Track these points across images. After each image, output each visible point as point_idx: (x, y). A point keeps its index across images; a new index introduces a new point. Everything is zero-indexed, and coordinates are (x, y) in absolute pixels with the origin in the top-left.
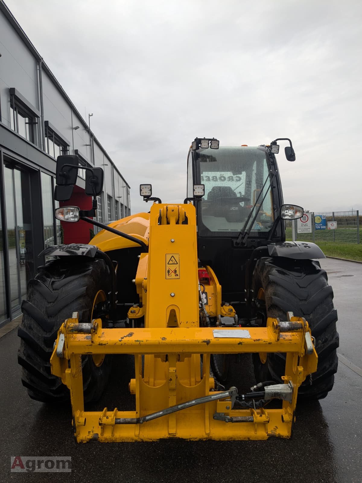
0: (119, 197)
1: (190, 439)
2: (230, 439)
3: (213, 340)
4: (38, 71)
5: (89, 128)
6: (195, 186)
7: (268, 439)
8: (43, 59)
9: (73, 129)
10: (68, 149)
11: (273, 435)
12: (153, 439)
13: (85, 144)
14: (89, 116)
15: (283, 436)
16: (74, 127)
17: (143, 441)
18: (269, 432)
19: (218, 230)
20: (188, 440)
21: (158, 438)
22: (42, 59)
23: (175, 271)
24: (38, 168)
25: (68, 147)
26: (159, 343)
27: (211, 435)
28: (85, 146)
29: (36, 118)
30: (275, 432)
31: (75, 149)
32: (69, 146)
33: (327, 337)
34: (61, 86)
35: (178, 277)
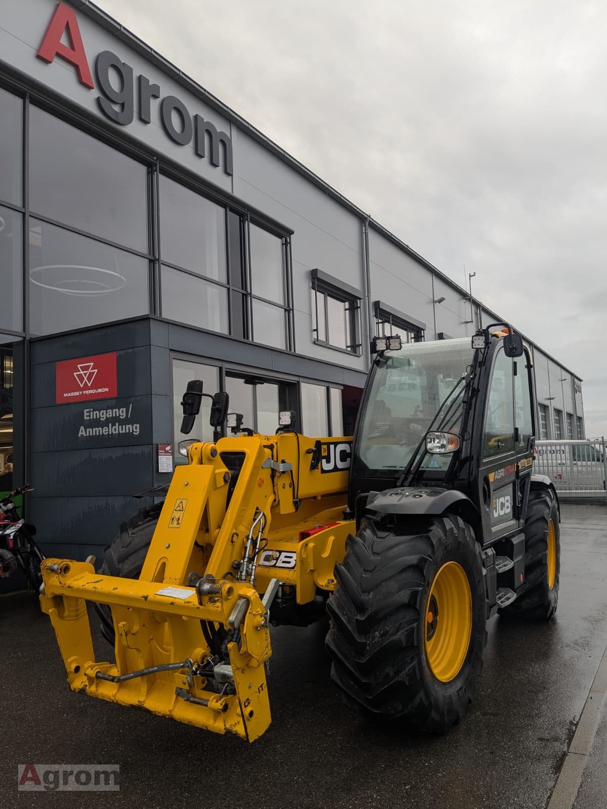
0: (550, 399)
1: (155, 712)
2: (189, 723)
3: (151, 597)
4: (364, 234)
5: (471, 295)
6: (282, 413)
7: (225, 735)
8: (371, 217)
9: (434, 302)
10: (423, 335)
11: (231, 730)
12: (125, 702)
13: (464, 321)
14: (470, 276)
15: (239, 735)
16: (436, 299)
17: (117, 704)
18: (227, 726)
19: (384, 467)
20: (154, 713)
21: (130, 703)
22: (369, 216)
23: (179, 519)
24: (297, 379)
25: (422, 331)
26: (109, 592)
27: (173, 713)
28: (464, 325)
29: (359, 301)
30: (234, 728)
31: (438, 332)
32: (424, 330)
33: (387, 629)
34: (407, 246)
35: (178, 526)
